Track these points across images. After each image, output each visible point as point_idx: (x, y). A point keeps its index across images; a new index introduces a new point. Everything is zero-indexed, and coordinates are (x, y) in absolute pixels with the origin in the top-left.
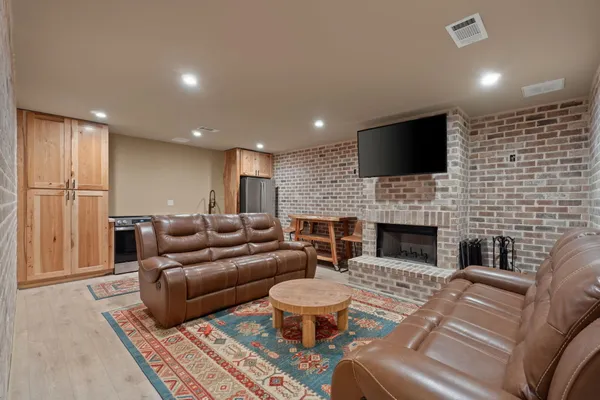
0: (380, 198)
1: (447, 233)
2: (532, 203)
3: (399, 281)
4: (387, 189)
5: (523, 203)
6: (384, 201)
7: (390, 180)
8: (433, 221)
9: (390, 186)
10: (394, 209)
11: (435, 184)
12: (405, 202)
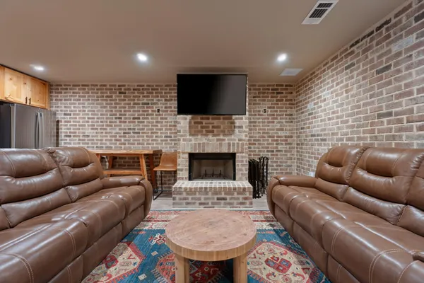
0: (193, 133)
1: (242, 157)
2: (273, 137)
3: (219, 196)
4: (199, 126)
5: (270, 137)
6: (197, 135)
7: (202, 119)
8: (234, 149)
9: (202, 123)
10: (205, 141)
11: (233, 123)
12: (214, 136)
